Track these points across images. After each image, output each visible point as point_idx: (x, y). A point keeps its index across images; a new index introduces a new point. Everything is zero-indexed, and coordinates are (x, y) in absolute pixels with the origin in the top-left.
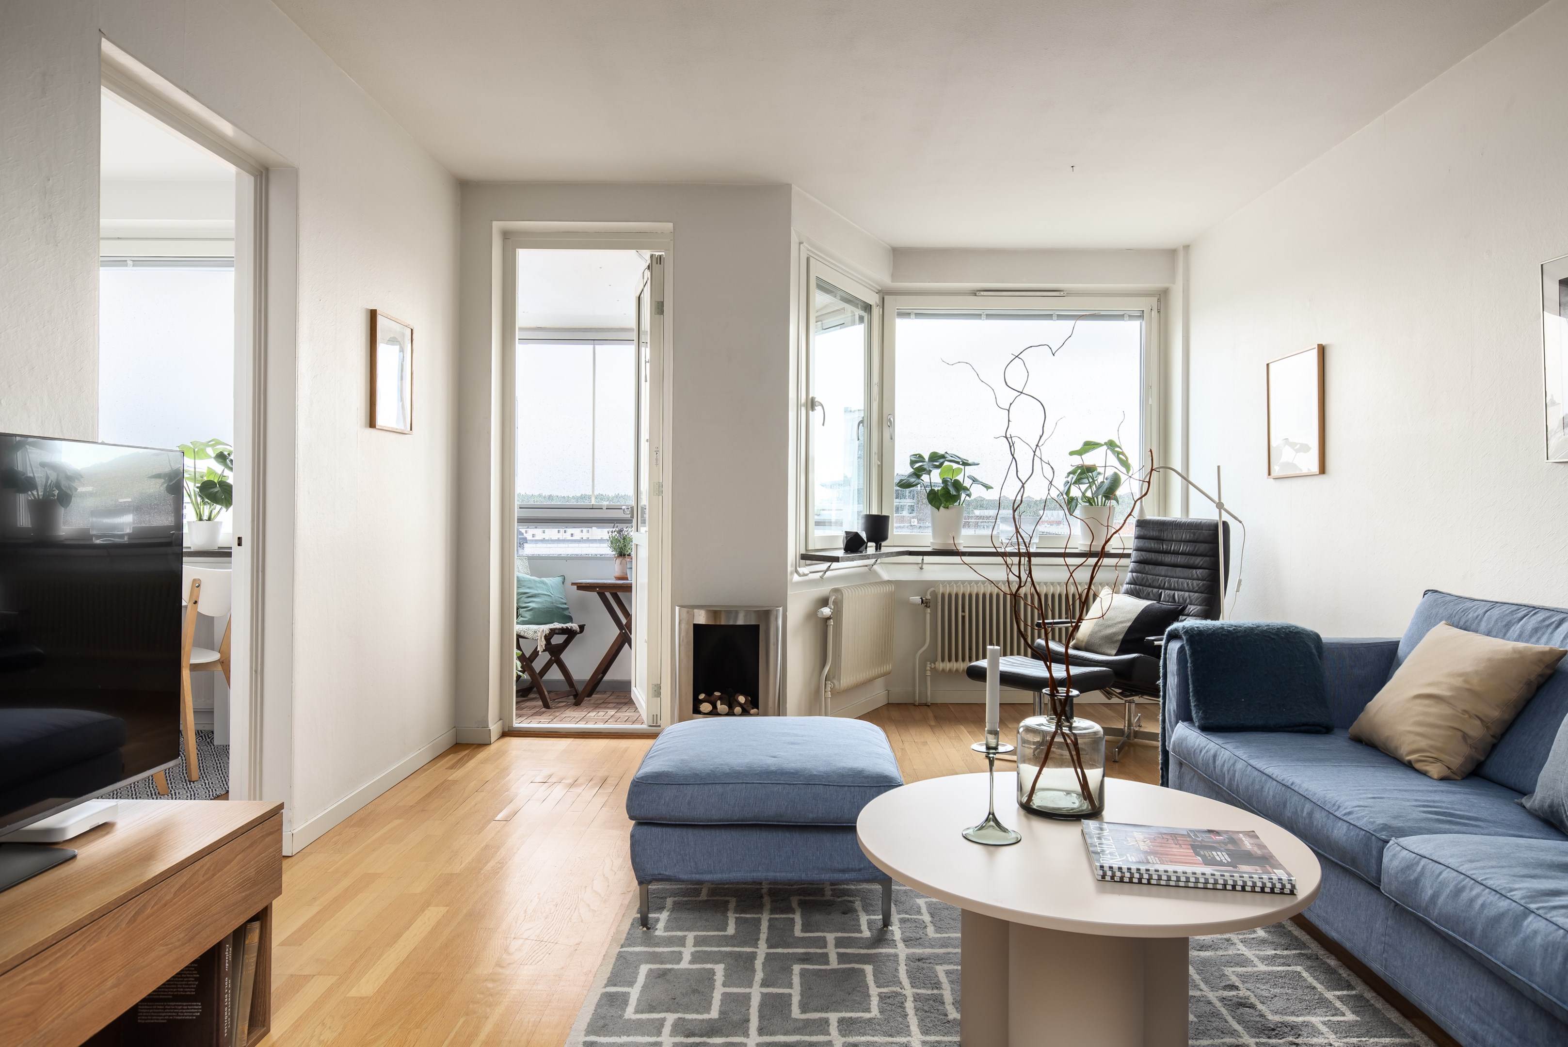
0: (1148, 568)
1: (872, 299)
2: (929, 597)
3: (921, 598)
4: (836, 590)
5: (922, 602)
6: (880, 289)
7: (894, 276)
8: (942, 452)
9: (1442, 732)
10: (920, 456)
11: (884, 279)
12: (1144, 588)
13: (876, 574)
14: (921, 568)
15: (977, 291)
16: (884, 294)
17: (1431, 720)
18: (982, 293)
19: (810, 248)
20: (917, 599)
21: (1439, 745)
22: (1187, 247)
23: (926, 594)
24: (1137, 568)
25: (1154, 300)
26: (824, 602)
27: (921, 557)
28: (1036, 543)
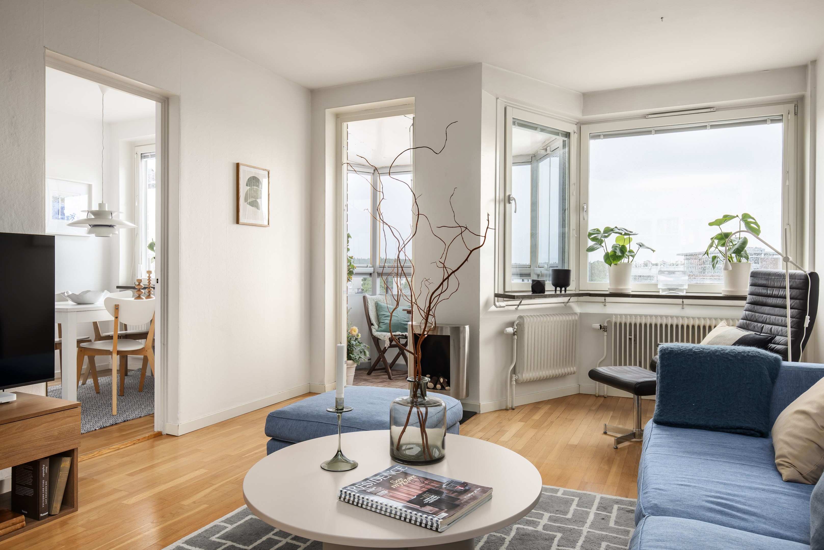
0: (757, 308)
1: (571, 128)
2: (606, 324)
3: (600, 325)
4: (521, 317)
5: (601, 328)
6: (578, 121)
7: (584, 112)
8: (612, 227)
9: (800, 442)
10: (598, 230)
11: (578, 115)
12: (752, 323)
13: (570, 308)
14: (605, 305)
15: (647, 115)
16: (580, 124)
17: (796, 432)
18: (650, 116)
19: (506, 101)
20: (597, 326)
21: (796, 453)
22: (814, 62)
23: (604, 323)
24: (749, 308)
25: (791, 107)
26: (511, 324)
27: (604, 298)
28: (685, 289)
